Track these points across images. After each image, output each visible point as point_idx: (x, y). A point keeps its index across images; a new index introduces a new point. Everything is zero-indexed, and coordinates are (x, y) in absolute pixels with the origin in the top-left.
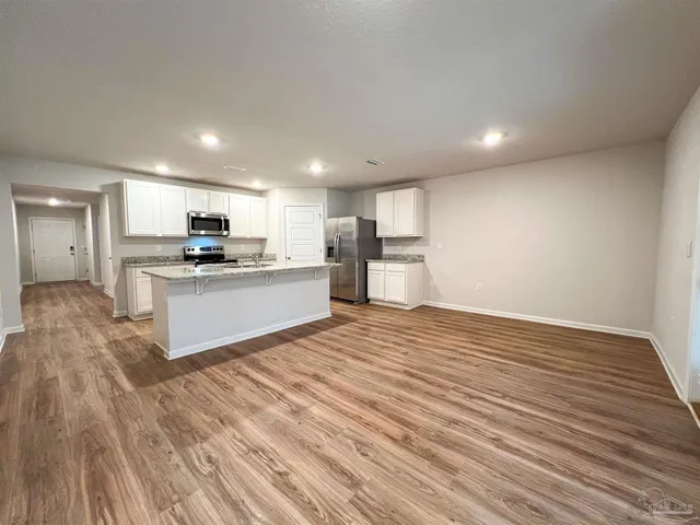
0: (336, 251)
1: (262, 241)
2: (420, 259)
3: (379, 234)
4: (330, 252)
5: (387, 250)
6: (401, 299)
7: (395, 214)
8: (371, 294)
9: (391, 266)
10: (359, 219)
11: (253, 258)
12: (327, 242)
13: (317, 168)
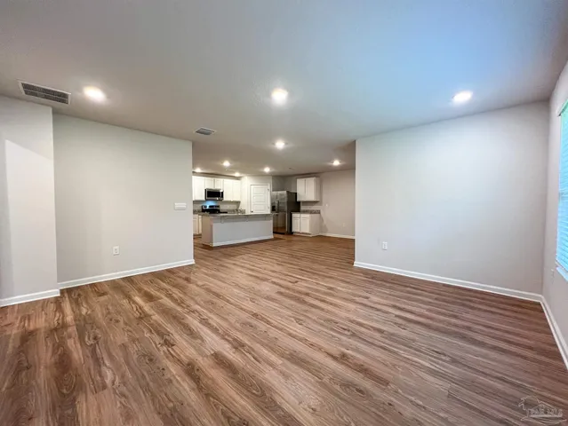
0: (276, 208)
1: (238, 203)
2: (319, 212)
3: (298, 200)
4: (273, 209)
5: (302, 208)
6: (308, 231)
7: (306, 190)
8: (294, 230)
9: (303, 215)
10: (288, 192)
11: (233, 211)
12: (272, 204)
13: (267, 170)
